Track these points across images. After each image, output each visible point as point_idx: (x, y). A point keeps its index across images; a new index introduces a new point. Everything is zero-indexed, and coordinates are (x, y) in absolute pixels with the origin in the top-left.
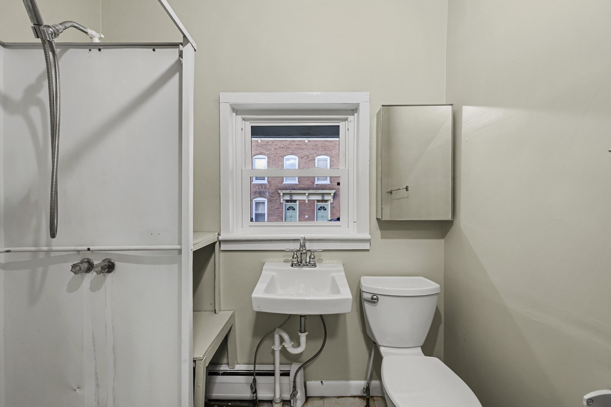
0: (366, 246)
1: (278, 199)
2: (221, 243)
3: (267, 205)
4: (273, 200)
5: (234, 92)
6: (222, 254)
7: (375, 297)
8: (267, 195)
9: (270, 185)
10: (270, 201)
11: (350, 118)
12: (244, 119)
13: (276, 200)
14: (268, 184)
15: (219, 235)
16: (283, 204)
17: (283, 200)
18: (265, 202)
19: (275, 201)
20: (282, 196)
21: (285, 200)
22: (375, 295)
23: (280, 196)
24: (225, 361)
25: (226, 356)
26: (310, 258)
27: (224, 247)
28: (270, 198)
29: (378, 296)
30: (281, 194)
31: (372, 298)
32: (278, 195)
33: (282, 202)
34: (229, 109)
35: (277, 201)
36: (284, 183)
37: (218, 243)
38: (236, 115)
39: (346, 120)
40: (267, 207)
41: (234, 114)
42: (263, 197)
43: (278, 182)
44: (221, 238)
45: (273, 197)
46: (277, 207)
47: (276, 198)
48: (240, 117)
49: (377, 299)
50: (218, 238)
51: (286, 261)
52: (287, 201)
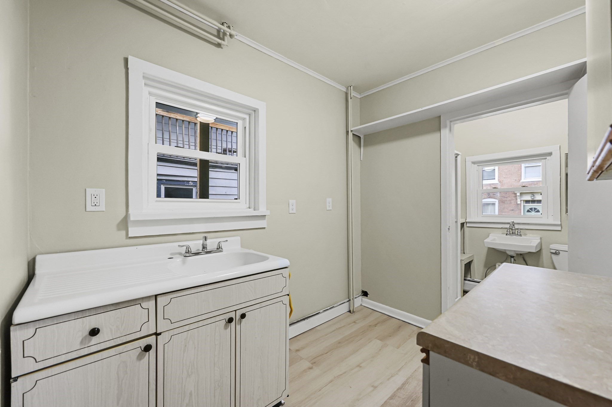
0: (559, 228)
1: (513, 200)
2: (467, 223)
3: (499, 207)
4: (506, 201)
5: (473, 156)
6: (467, 228)
7: (557, 252)
8: (497, 196)
9: (502, 185)
10: (501, 202)
11: (548, 158)
12: (478, 166)
13: (510, 200)
14: (500, 184)
15: (466, 220)
16: (521, 206)
17: (521, 200)
18: (495, 203)
19: (509, 202)
20: (518, 196)
21: (524, 201)
22: (557, 250)
23: (516, 196)
24: (469, 276)
25: (470, 274)
26: (517, 232)
27: (468, 225)
28: (502, 199)
29: (559, 251)
30: (518, 194)
31: (556, 252)
32: (514, 195)
33: (519, 202)
34: (470, 163)
35: (512, 201)
36: (523, 180)
37: (465, 223)
38: (474, 164)
39: (546, 158)
40: (498, 209)
41: (473, 164)
42: (493, 198)
43: (514, 180)
44: (467, 221)
45: (507, 198)
46: (512, 209)
47: (510, 199)
48: (476, 165)
49: (559, 253)
50: (466, 221)
51: (503, 233)
52: (527, 202)
